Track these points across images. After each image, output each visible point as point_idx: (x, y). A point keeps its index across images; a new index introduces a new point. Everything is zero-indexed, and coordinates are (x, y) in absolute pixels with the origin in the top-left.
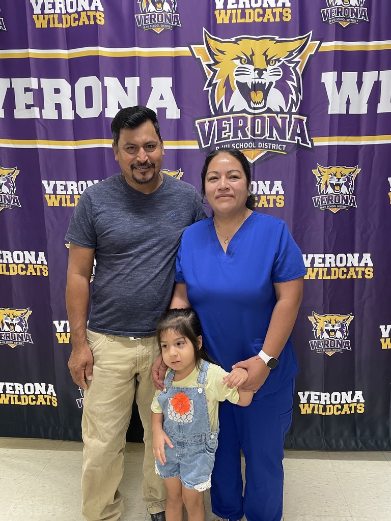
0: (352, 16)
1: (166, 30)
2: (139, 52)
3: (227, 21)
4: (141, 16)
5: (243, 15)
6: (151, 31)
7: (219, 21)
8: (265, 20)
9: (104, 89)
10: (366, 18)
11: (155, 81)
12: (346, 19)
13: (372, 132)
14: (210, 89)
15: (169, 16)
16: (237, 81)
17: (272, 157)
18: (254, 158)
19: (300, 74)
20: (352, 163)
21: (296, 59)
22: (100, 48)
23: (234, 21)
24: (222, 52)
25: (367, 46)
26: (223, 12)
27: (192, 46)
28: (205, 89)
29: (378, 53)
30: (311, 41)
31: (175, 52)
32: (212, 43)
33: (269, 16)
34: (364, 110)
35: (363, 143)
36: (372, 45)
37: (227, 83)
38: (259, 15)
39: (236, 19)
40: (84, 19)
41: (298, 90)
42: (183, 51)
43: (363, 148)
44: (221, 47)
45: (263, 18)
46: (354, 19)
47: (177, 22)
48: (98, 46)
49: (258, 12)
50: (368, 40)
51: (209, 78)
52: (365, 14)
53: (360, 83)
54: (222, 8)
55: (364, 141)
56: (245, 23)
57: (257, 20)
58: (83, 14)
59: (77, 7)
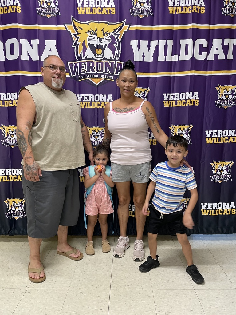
0: (145, 13)
1: (52, 17)
2: (38, 27)
3: (83, 13)
4: (40, 9)
5: (92, 11)
6: (45, 17)
7: (79, 13)
8: (103, 13)
9: (20, 45)
10: (152, 14)
11: (47, 42)
12: (142, 14)
13: (156, 71)
14: (75, 47)
15: (54, 9)
16: (89, 43)
17: (107, 82)
18: (98, 83)
19: (120, 41)
20: (146, 86)
21: (118, 33)
22: (18, 24)
23: (87, 13)
24: (81, 29)
25: (152, 28)
26: (81, 8)
27: (66, 25)
28: (73, 47)
29: (158, 31)
30: (125, 24)
31: (57, 28)
32: (76, 24)
33: (104, 11)
34: (151, 60)
35: (151, 76)
36: (155, 27)
37: (84, 44)
38: (99, 11)
39: (88, 12)
40: (10, 9)
41: (119, 48)
42: (61, 27)
43: (151, 79)
44: (81, 26)
45: (102, 12)
46: (146, 14)
47: (58, 12)
48: (17, 23)
49: (99, 9)
50: (152, 25)
51: (75, 41)
52: (151, 12)
53: (149, 46)
54: (81, 6)
55: (151, 75)
56: (92, 15)
57: (99, 13)
58: (10, 7)
59: (7, 4)
